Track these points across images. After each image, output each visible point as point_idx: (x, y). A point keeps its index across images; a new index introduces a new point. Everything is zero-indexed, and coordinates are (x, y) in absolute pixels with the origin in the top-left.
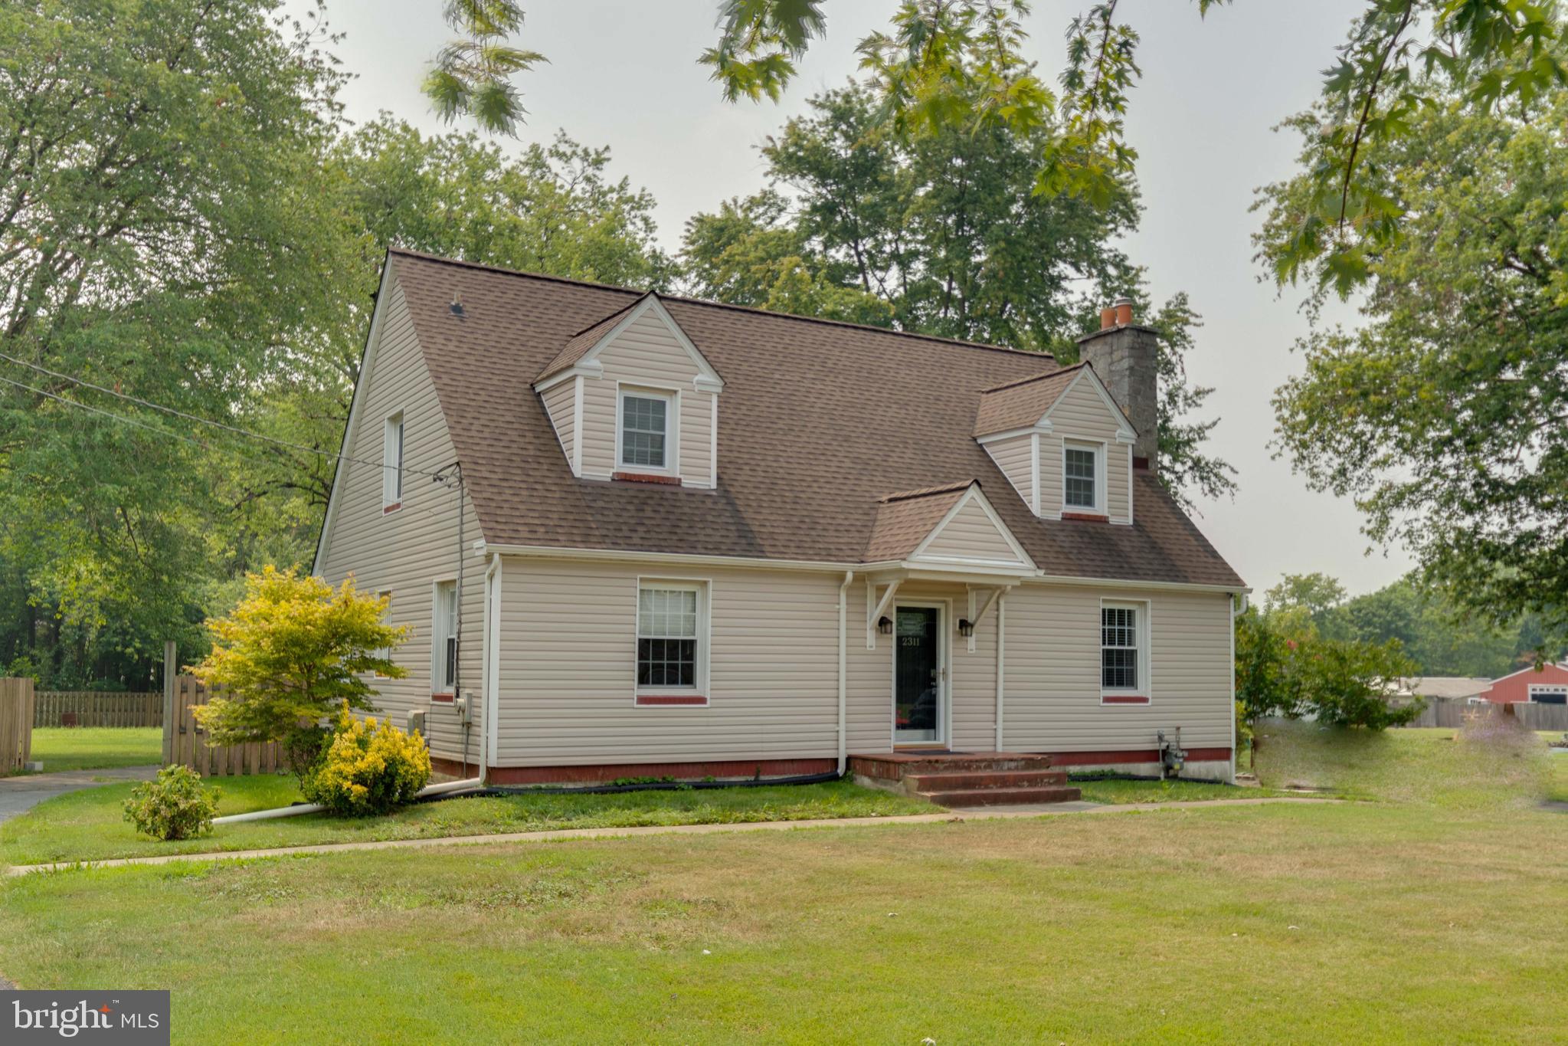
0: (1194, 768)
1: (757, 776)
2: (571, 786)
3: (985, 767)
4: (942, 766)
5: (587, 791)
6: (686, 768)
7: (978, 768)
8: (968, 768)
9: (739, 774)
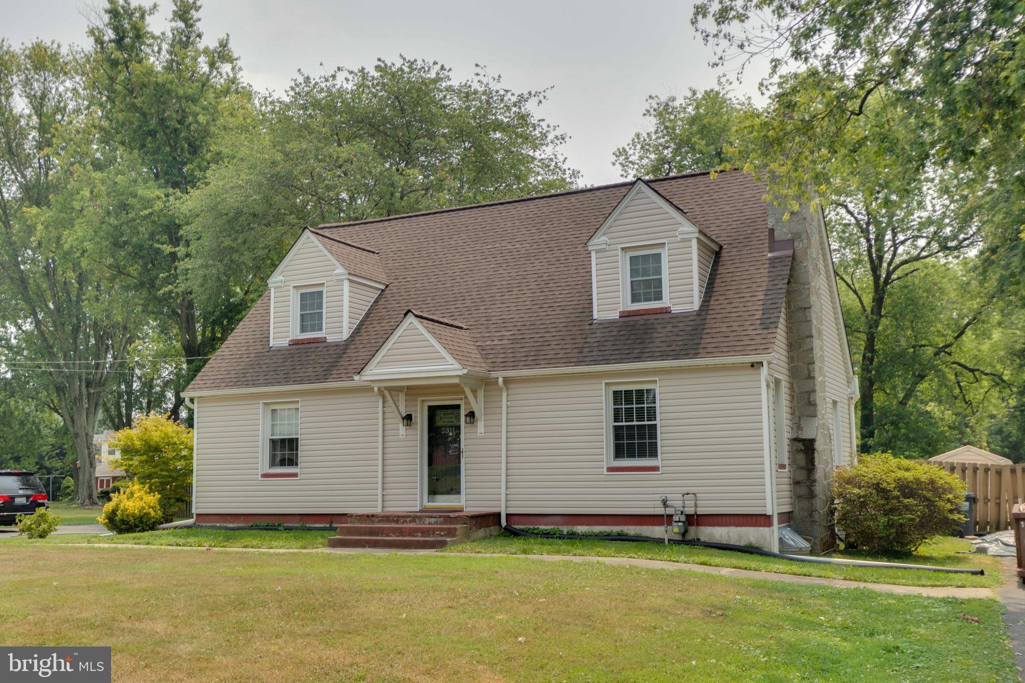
0: (719, 533)
1: (331, 524)
2: (231, 525)
3: (410, 522)
4: (377, 520)
5: (238, 529)
6: (289, 517)
7: (405, 522)
8: (397, 522)
9: (320, 523)
